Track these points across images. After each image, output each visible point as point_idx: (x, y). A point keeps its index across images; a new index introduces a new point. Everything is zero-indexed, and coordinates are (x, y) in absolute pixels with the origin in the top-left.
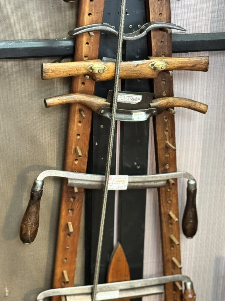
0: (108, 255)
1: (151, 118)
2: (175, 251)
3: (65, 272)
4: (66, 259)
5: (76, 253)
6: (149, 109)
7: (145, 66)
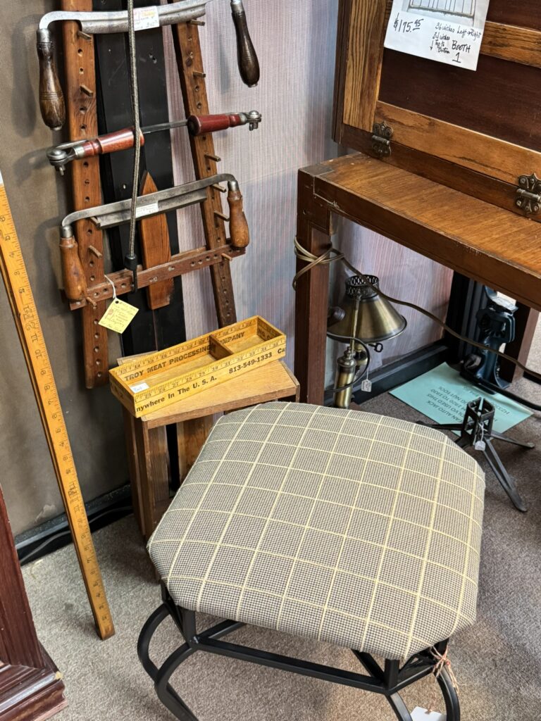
4: (87, 198)
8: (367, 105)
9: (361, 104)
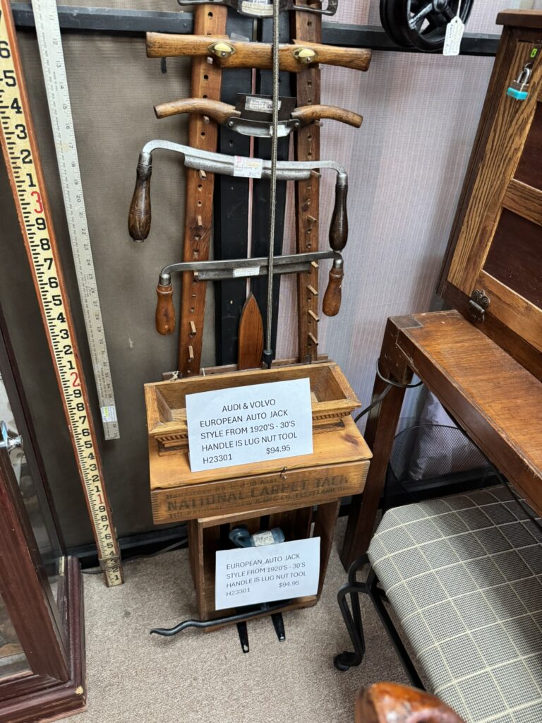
0: (240, 307)
1: (292, 134)
2: (312, 303)
3: (192, 323)
4: (193, 308)
5: (204, 302)
6: (290, 120)
7: (286, 53)
8: (471, 271)
9: (466, 268)
